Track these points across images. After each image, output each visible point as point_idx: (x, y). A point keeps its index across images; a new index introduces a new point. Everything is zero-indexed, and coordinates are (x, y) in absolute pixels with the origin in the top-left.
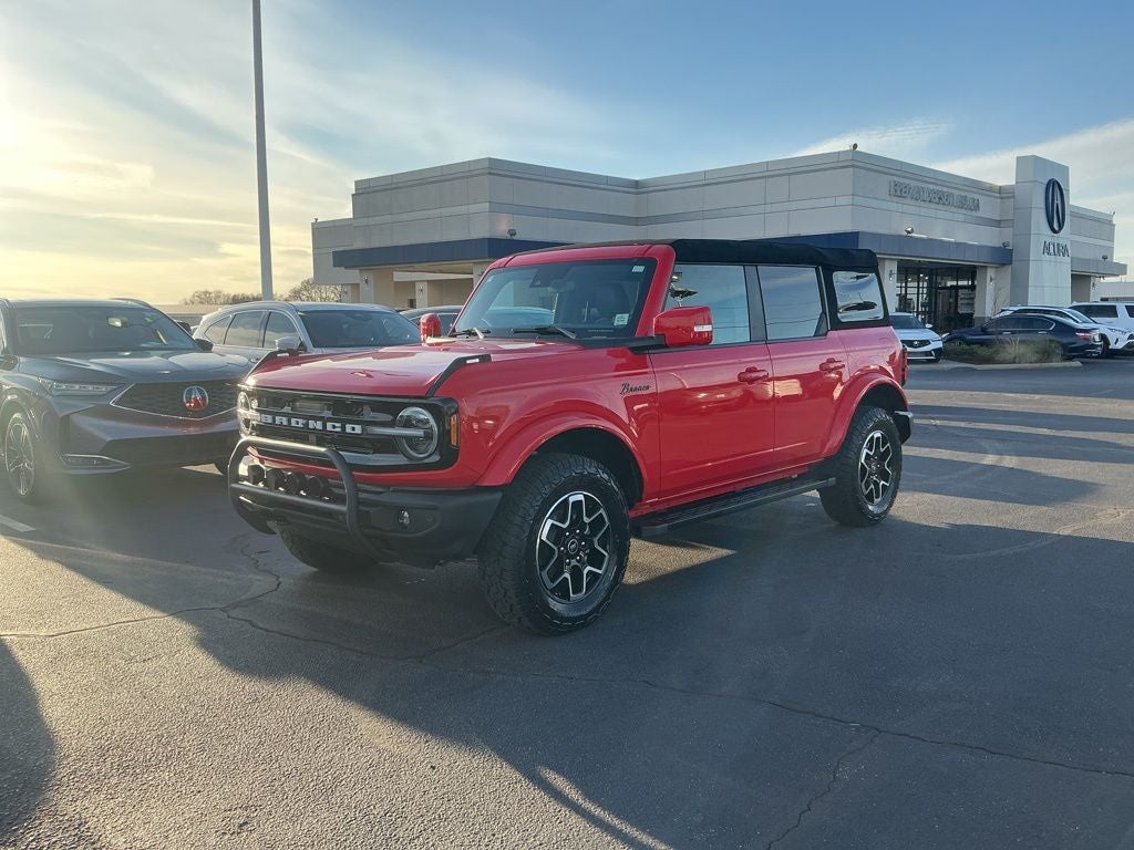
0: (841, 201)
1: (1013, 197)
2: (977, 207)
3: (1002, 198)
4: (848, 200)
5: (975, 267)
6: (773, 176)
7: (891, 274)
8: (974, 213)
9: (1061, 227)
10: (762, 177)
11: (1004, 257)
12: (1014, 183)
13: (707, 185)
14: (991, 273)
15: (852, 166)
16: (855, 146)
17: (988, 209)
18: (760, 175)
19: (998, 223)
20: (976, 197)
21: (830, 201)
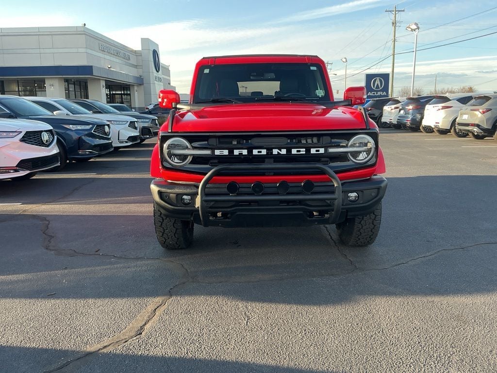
0: (80, 50)
1: (141, 55)
2: (129, 59)
3: (136, 56)
4: (83, 50)
5: (129, 85)
6: (42, 35)
7: (103, 87)
8: (128, 62)
9: (159, 70)
10: (37, 35)
11: (140, 82)
12: (141, 49)
13: (4, 36)
14: (136, 88)
15: (85, 34)
16: (85, 25)
17: (133, 60)
18: (35, 33)
19: (136, 66)
20: (129, 54)
21: (75, 50)
